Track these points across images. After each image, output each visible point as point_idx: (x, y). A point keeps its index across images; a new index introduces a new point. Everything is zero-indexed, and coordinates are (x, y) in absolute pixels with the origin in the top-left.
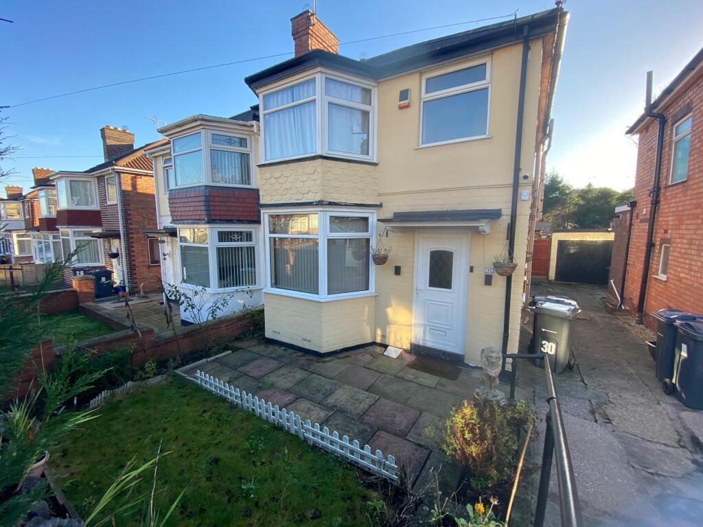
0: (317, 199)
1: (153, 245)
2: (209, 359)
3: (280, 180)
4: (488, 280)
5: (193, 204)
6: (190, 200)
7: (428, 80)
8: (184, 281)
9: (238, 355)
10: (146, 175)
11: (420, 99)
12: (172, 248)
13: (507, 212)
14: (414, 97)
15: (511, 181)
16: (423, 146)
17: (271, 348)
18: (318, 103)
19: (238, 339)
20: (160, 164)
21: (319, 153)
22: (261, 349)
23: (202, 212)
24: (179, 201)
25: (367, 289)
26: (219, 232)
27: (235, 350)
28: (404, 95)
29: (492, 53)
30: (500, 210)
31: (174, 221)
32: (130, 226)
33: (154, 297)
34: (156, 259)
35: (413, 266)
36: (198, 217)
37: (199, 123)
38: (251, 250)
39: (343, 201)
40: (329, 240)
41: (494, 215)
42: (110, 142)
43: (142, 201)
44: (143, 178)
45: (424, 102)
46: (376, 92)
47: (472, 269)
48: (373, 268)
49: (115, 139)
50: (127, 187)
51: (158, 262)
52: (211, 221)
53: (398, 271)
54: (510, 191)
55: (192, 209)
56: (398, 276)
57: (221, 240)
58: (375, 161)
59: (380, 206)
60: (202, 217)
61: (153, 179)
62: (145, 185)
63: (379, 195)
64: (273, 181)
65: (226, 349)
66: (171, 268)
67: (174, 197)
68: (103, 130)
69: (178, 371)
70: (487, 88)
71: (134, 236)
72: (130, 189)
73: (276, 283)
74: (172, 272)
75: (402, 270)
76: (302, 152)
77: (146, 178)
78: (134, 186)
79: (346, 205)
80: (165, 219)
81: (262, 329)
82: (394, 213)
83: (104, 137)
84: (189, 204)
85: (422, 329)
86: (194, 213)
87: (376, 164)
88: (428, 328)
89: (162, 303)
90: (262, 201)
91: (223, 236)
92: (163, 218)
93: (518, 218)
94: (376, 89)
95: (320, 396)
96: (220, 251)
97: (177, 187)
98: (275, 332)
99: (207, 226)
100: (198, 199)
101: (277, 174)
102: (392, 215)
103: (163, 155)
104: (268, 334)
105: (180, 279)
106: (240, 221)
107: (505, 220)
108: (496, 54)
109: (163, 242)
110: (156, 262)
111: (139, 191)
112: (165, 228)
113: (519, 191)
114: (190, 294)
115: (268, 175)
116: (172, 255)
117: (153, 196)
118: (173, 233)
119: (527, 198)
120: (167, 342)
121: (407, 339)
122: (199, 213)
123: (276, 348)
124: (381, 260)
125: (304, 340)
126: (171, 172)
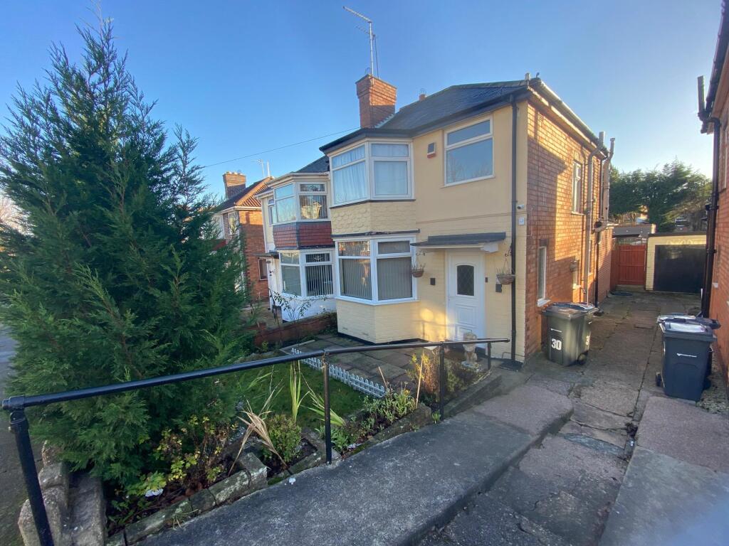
0: (369, 231)
1: (262, 264)
2: (300, 344)
3: (346, 218)
4: (499, 289)
5: (289, 236)
6: (287, 233)
7: (448, 134)
8: (284, 291)
9: (319, 343)
10: (256, 210)
11: (444, 149)
12: (276, 266)
13: (509, 234)
14: (439, 148)
15: (510, 210)
16: (447, 185)
17: (342, 340)
18: (367, 162)
19: (320, 333)
20: (266, 204)
21: (369, 198)
22: (335, 340)
23: (295, 241)
24: (280, 233)
25: (412, 296)
26: (307, 255)
27: (317, 340)
28: (431, 147)
29: (492, 112)
30: (505, 233)
31: (277, 247)
32: (247, 251)
33: (263, 305)
34: (265, 275)
35: (444, 278)
36: (292, 245)
37: (291, 178)
38: (330, 267)
39: (387, 230)
40: (378, 260)
41: (499, 237)
42: (230, 185)
43: (254, 231)
44: (254, 213)
45: (447, 151)
46: (412, 147)
47: (487, 280)
48: (415, 280)
49: (233, 182)
50: (243, 221)
51: (266, 277)
52: (301, 248)
53: (433, 282)
54: (510, 218)
55: (288, 239)
56: (433, 286)
57: (308, 261)
58: (413, 198)
59: (418, 232)
60: (295, 245)
61: (261, 213)
62: (255, 219)
63: (417, 223)
64: (339, 218)
65: (312, 339)
66: (275, 282)
67: (278, 231)
68: (224, 176)
69: (281, 350)
70: (491, 139)
71: (249, 258)
72: (245, 222)
73: (344, 292)
74: (276, 283)
75: (437, 281)
76: (359, 197)
77: (257, 213)
78: (248, 219)
79: (390, 233)
80: (270, 246)
81: (336, 327)
82: (429, 237)
83: (225, 181)
84: (286, 236)
85: (454, 329)
86: (290, 242)
87: (413, 200)
88: (458, 328)
89: (269, 309)
90: (333, 233)
91: (309, 258)
92: (269, 244)
93: (517, 239)
94: (412, 144)
95: (368, 368)
96: (308, 269)
97: (279, 224)
98: (344, 328)
99: (298, 251)
100: (292, 232)
101: (342, 214)
102: (427, 238)
103: (268, 197)
104: (340, 330)
105: (281, 289)
106: (321, 246)
107: (509, 241)
108: (496, 113)
109: (269, 262)
110: (264, 277)
111: (251, 223)
112: (271, 252)
113: (517, 218)
114: (288, 300)
115: (336, 215)
116: (276, 272)
117: (261, 227)
118: (276, 256)
119: (523, 223)
120: (274, 331)
121: (443, 336)
122: (293, 242)
123: (345, 339)
124: (420, 274)
125: (364, 334)
126: (274, 210)
